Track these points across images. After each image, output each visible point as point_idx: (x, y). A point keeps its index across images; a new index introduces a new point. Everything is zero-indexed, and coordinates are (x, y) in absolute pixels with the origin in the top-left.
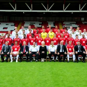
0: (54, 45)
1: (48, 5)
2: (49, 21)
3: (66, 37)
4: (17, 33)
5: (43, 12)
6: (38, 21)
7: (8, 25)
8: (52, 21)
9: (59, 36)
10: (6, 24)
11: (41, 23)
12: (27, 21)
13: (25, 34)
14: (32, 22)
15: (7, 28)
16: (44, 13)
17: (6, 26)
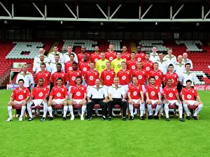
0: (119, 86)
1: (109, 8)
2: (112, 39)
3: (148, 69)
4: (42, 60)
5: (100, 22)
6: (91, 39)
7: (31, 46)
8: (117, 39)
9: (133, 67)
10: (28, 46)
11: (96, 43)
12: (68, 39)
13: (59, 62)
14: (79, 41)
15: (29, 52)
16: (102, 24)
17: (27, 49)
